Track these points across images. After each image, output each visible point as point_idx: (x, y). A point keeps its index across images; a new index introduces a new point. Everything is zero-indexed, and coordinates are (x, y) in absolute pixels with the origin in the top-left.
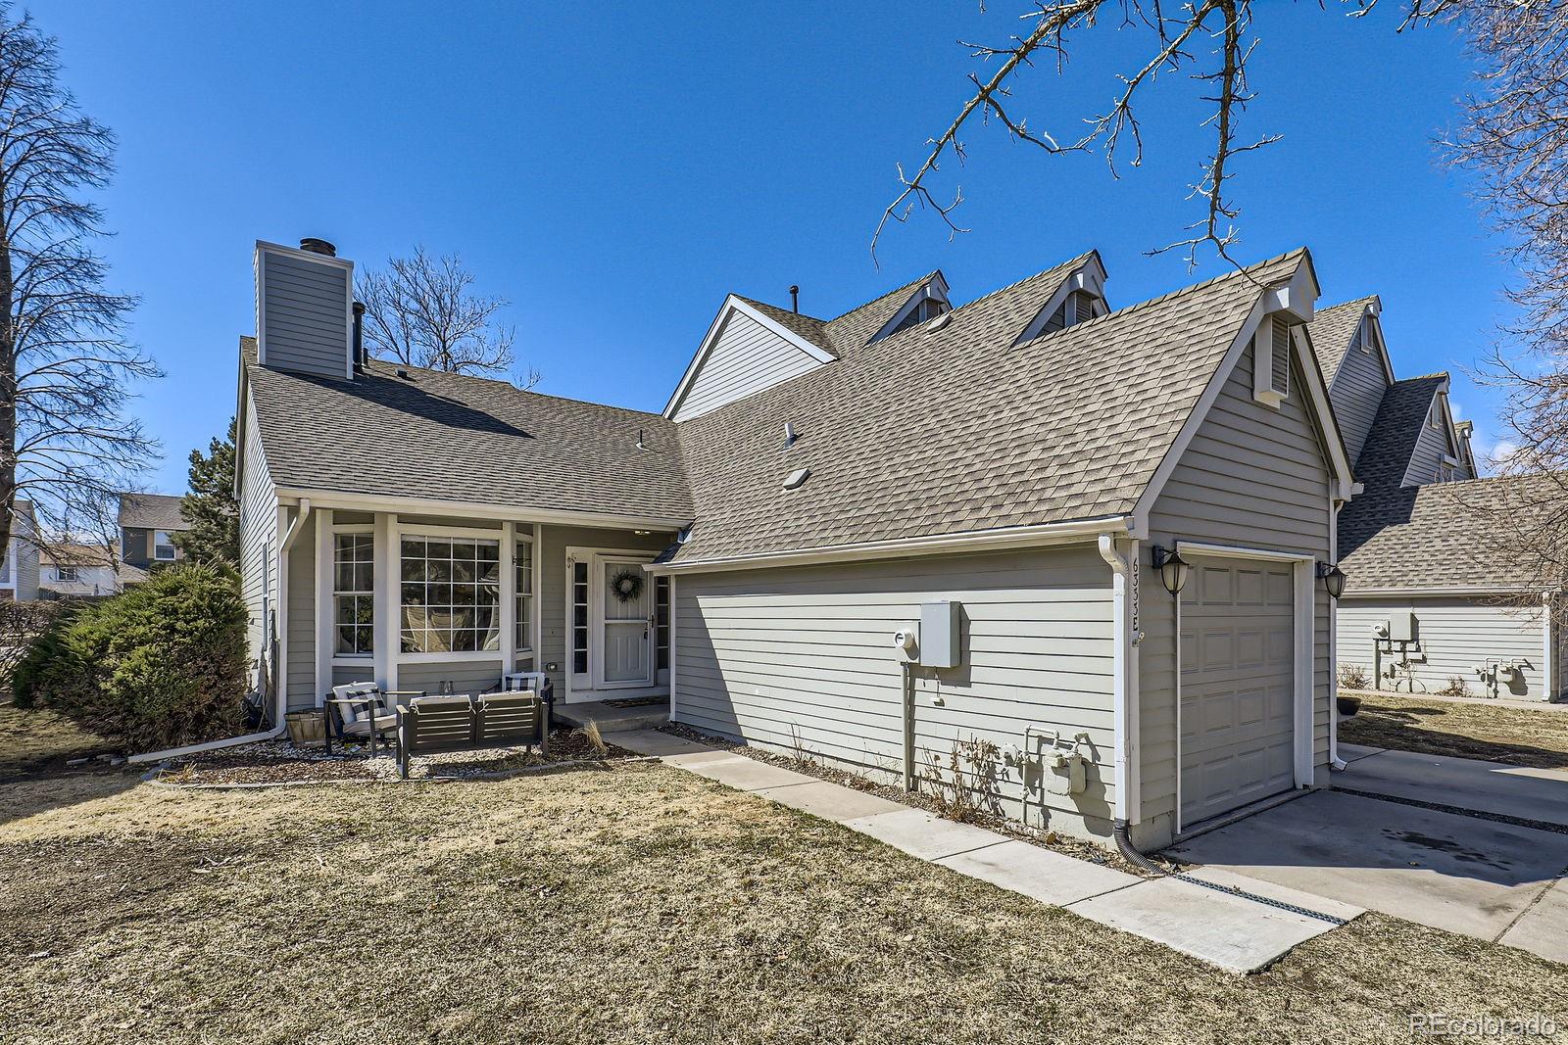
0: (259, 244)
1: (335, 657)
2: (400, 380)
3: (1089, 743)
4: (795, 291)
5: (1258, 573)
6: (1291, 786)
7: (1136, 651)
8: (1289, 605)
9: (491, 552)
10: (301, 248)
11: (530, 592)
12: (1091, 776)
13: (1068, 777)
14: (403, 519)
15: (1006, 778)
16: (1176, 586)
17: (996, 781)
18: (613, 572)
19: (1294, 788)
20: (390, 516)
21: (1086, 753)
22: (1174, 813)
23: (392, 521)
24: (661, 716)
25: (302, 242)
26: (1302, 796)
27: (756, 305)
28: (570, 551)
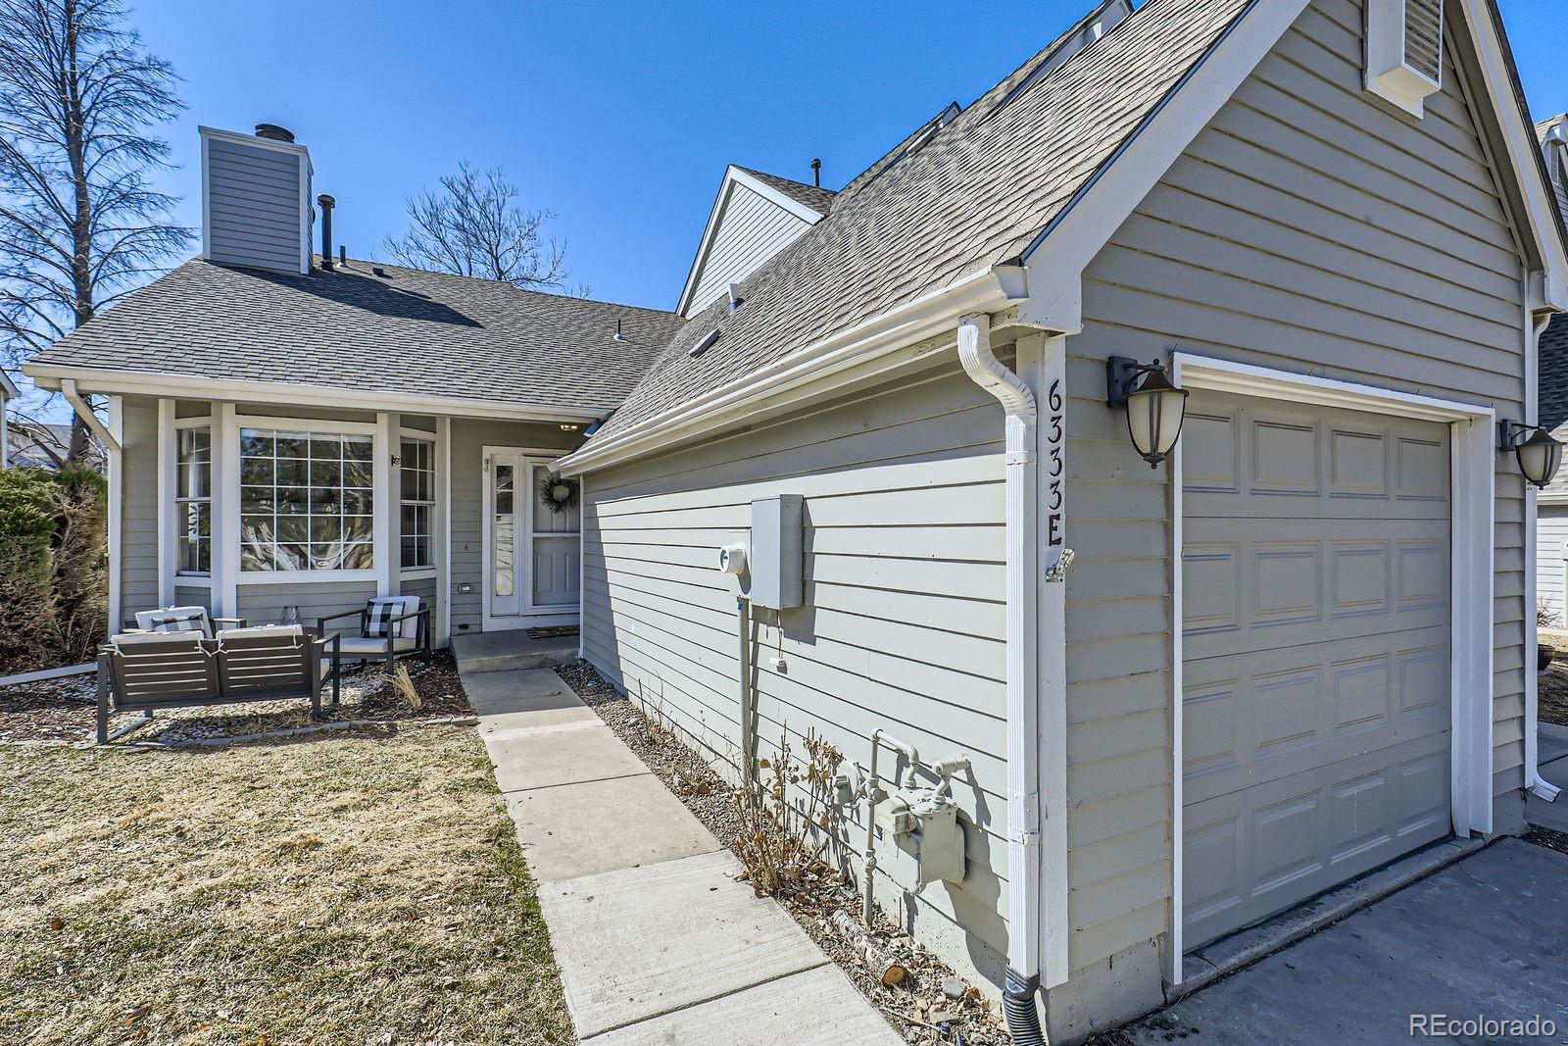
0: (201, 129)
1: (178, 575)
2: (375, 277)
3: (971, 781)
4: (817, 165)
5: (1378, 437)
6: (1445, 832)
7: (1056, 594)
8: (1442, 499)
9: (364, 451)
10: (257, 134)
11: (433, 500)
12: (976, 854)
13: (918, 857)
14: (243, 409)
15: (855, 819)
16: (1155, 441)
17: (844, 819)
18: (544, 476)
19: (1452, 835)
20: (224, 405)
21: (964, 799)
22: (1168, 936)
23: (229, 411)
24: (566, 652)
25: (257, 128)
26: (1469, 855)
27: (767, 179)
28: (487, 451)
